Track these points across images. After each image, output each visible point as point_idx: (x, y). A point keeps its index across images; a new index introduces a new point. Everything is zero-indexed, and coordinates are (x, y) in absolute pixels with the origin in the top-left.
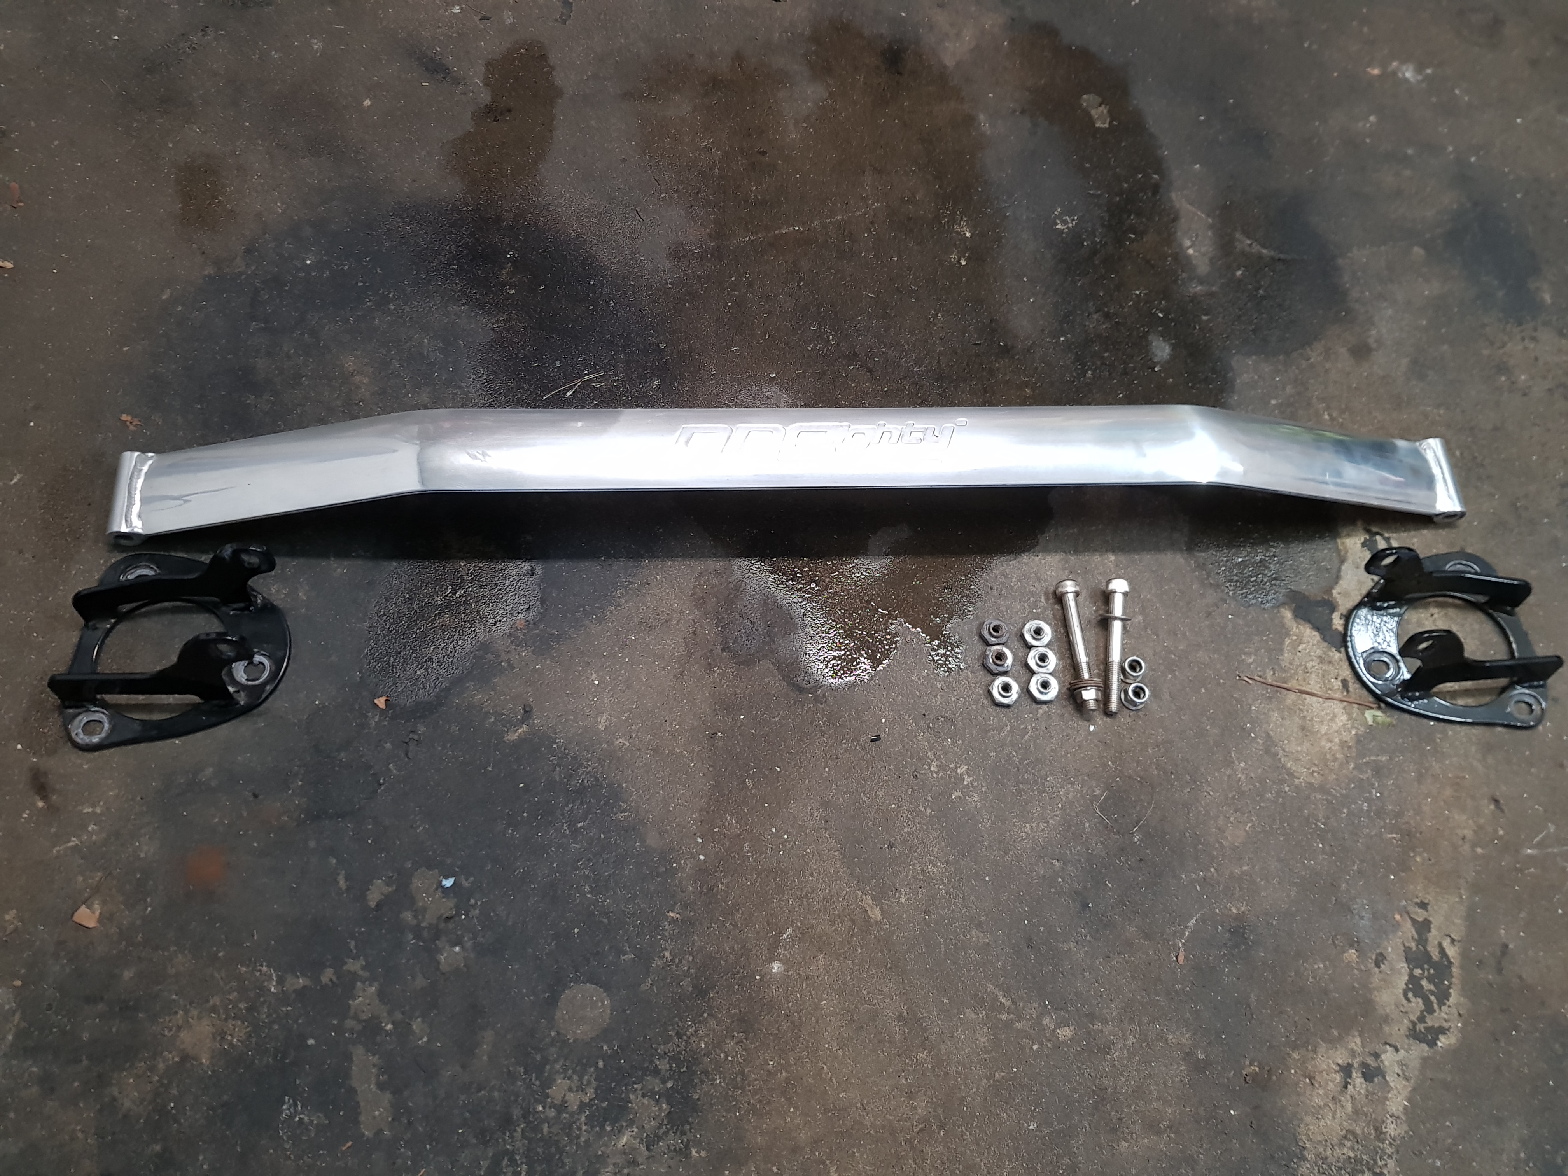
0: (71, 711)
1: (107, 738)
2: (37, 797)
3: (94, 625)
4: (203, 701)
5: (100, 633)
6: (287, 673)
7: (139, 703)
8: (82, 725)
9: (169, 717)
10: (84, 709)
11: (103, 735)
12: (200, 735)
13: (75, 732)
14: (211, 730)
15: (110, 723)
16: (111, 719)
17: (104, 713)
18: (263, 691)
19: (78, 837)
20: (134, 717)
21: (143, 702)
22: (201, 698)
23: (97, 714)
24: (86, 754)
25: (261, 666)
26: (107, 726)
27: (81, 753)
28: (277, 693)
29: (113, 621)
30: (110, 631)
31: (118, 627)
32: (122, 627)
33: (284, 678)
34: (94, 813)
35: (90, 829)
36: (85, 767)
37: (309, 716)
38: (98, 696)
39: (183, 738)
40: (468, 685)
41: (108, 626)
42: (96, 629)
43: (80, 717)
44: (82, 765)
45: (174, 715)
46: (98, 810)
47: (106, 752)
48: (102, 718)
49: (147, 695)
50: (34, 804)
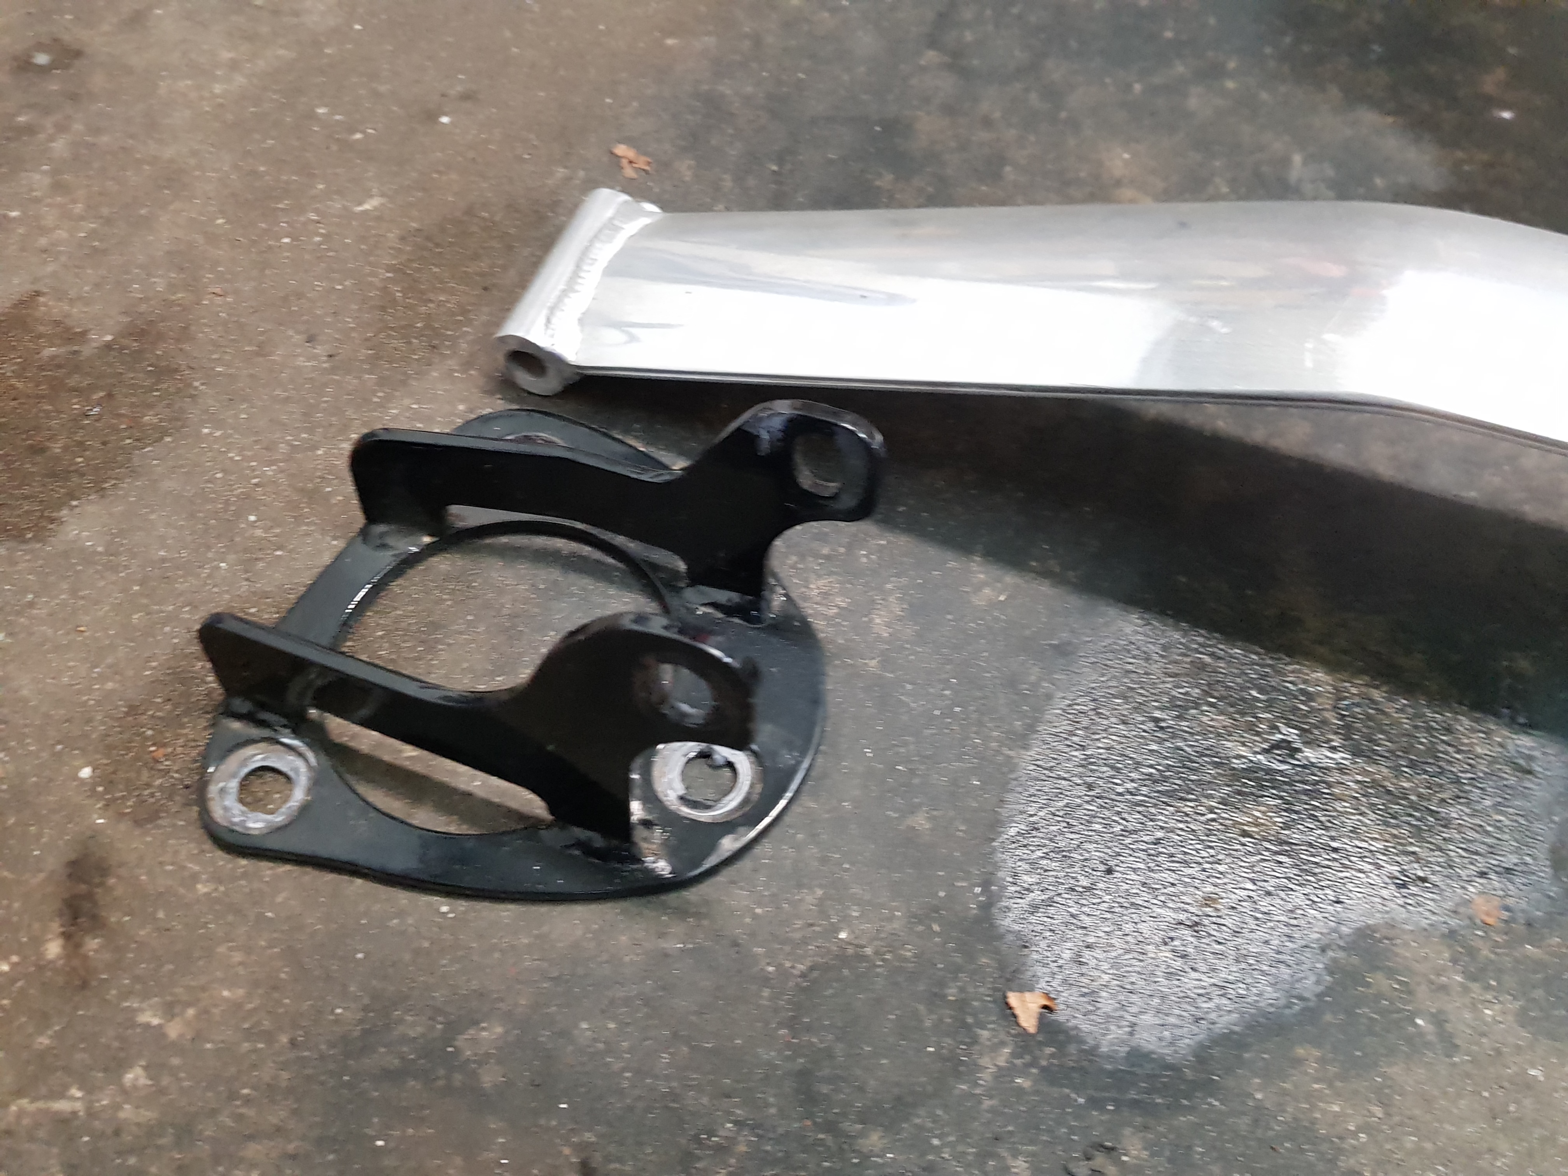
0: (236, 725)
1: (280, 829)
2: (56, 926)
3: (382, 535)
4: (550, 817)
5: (385, 560)
6: (787, 819)
7: (398, 762)
8: (246, 770)
9: (452, 829)
10: (266, 733)
11: (279, 819)
12: (507, 912)
13: (221, 785)
14: (543, 909)
15: (309, 791)
16: (316, 783)
17: (306, 760)
18: (712, 846)
19: (90, 1089)
20: (371, 799)
21: (407, 764)
22: (552, 810)
23: (291, 758)
24: (220, 853)
25: (727, 772)
26: (299, 795)
27: (208, 845)
28: (745, 864)
29: (427, 540)
30: (408, 562)
31: (434, 560)
32: (442, 564)
33: (775, 832)
34: (158, 1032)
35: (129, 1077)
36: (202, 889)
37: (812, 969)
38: (313, 712)
39: (462, 905)
40: (1300, 1051)
41: (414, 549)
42: (384, 546)
43: (249, 751)
44: (195, 878)
45: (465, 829)
46: (173, 1030)
47: (268, 870)
48: (296, 770)
49: (425, 753)
50: (38, 942)
